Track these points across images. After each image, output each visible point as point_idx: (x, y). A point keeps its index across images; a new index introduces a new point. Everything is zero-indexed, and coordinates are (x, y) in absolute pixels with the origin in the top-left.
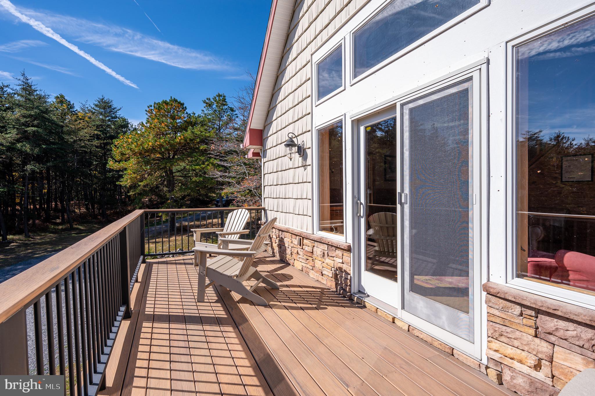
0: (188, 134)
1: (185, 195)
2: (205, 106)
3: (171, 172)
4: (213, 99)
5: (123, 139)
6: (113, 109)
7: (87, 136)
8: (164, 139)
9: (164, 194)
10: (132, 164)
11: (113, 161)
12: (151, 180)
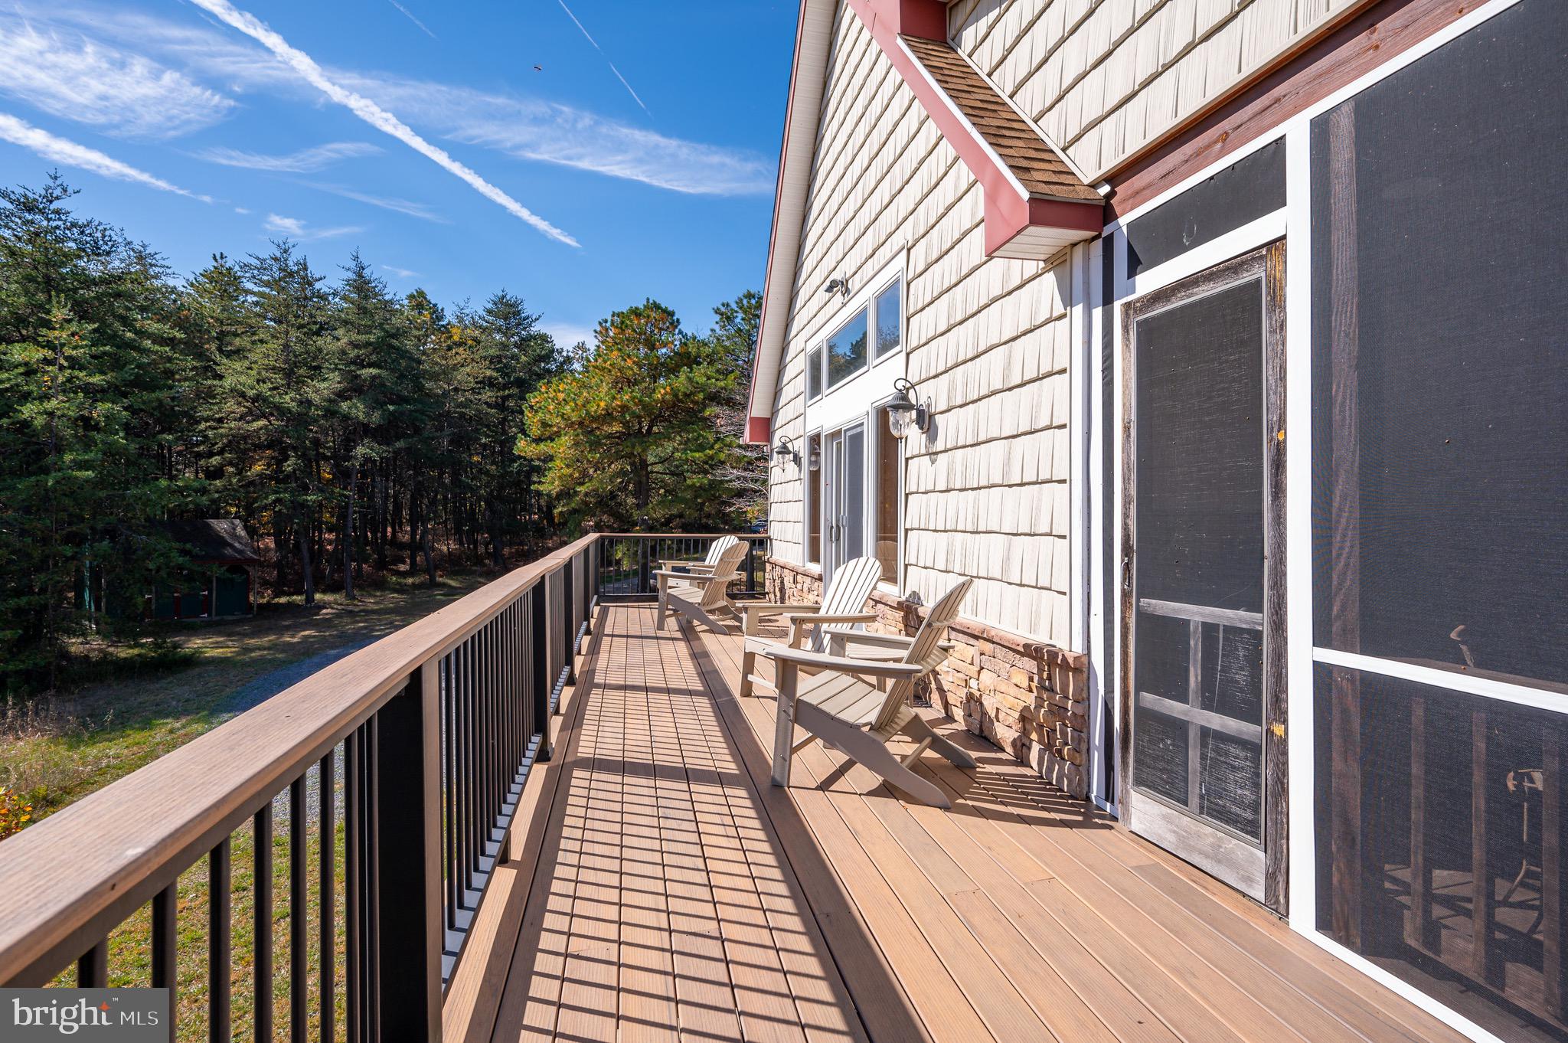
0: (681, 381)
1: (671, 515)
2: (718, 320)
3: (644, 464)
4: (737, 303)
5: (547, 393)
6: (524, 320)
7: (470, 382)
8: (631, 393)
9: (627, 511)
10: (563, 446)
11: (526, 441)
12: (601, 481)
